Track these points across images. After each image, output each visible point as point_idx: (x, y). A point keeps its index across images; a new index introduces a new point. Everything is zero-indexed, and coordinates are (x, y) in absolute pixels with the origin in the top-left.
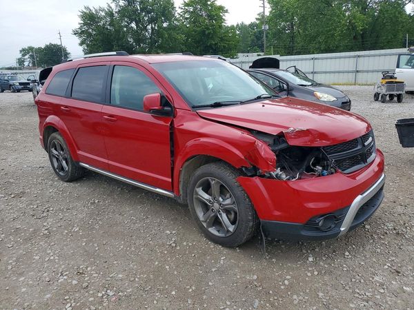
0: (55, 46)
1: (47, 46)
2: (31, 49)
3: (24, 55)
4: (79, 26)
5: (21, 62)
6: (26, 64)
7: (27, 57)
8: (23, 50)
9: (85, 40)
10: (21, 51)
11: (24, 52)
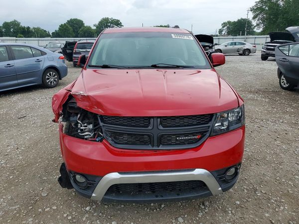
0: (244, 20)
1: (239, 20)
2: (229, 22)
3: (223, 27)
4: (255, 4)
5: (220, 31)
6: (223, 33)
7: (225, 28)
8: (224, 23)
9: (258, 15)
10: (222, 24)
11: (224, 24)
